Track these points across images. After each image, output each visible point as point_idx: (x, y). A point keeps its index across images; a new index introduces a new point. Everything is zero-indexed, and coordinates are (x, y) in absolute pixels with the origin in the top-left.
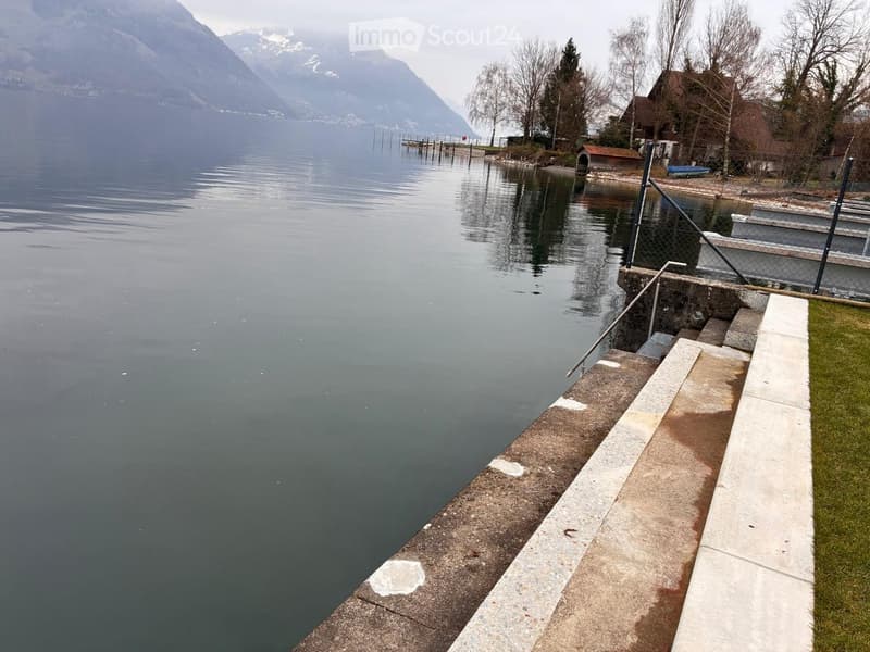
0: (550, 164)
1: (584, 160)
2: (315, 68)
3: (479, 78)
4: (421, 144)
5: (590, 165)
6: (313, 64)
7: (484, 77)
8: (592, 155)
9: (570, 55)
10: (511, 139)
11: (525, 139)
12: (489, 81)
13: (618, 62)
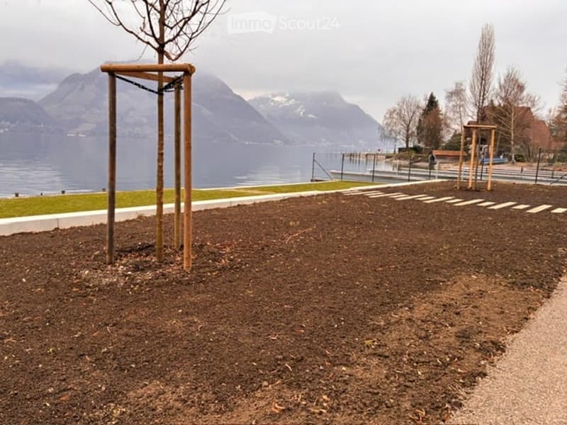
0: (419, 161)
1: (433, 158)
2: (301, 113)
3: (385, 117)
4: (351, 155)
5: (436, 160)
6: (300, 111)
7: (388, 116)
8: (437, 156)
9: (432, 102)
10: (400, 149)
11: (407, 149)
12: (391, 117)
13: (451, 105)
